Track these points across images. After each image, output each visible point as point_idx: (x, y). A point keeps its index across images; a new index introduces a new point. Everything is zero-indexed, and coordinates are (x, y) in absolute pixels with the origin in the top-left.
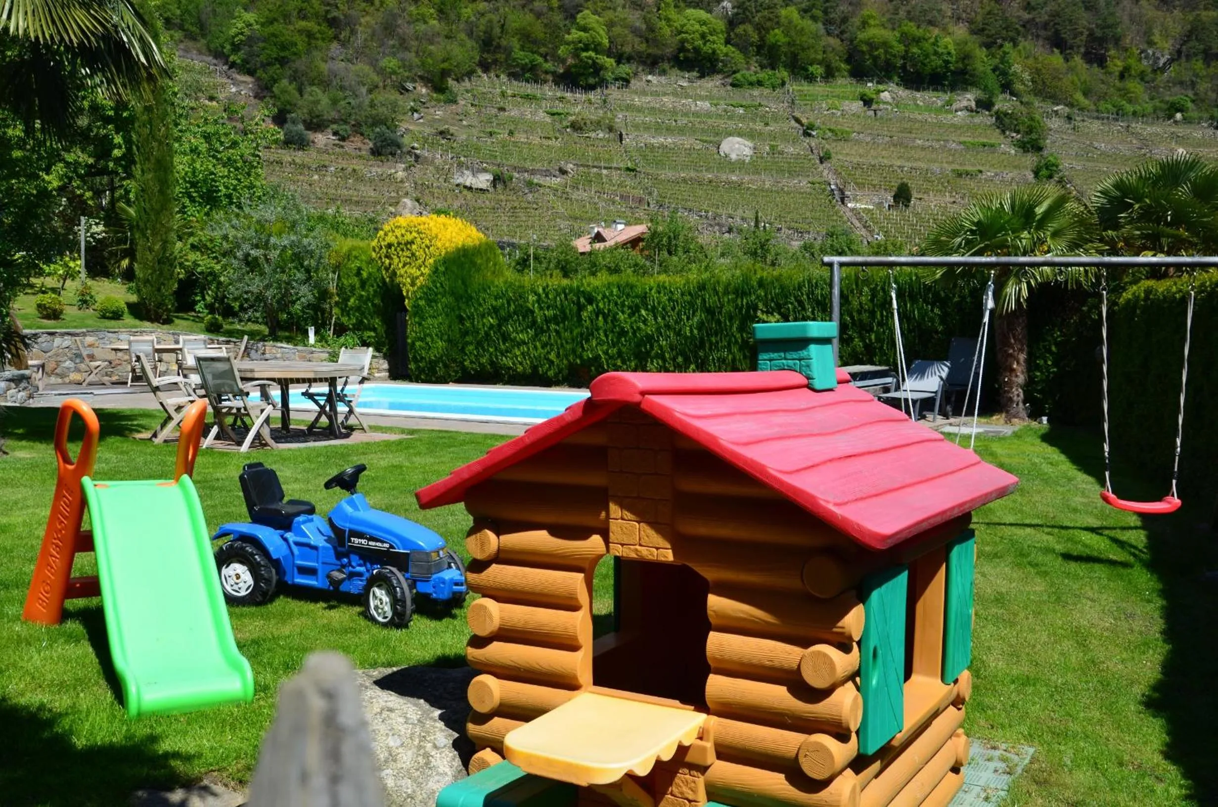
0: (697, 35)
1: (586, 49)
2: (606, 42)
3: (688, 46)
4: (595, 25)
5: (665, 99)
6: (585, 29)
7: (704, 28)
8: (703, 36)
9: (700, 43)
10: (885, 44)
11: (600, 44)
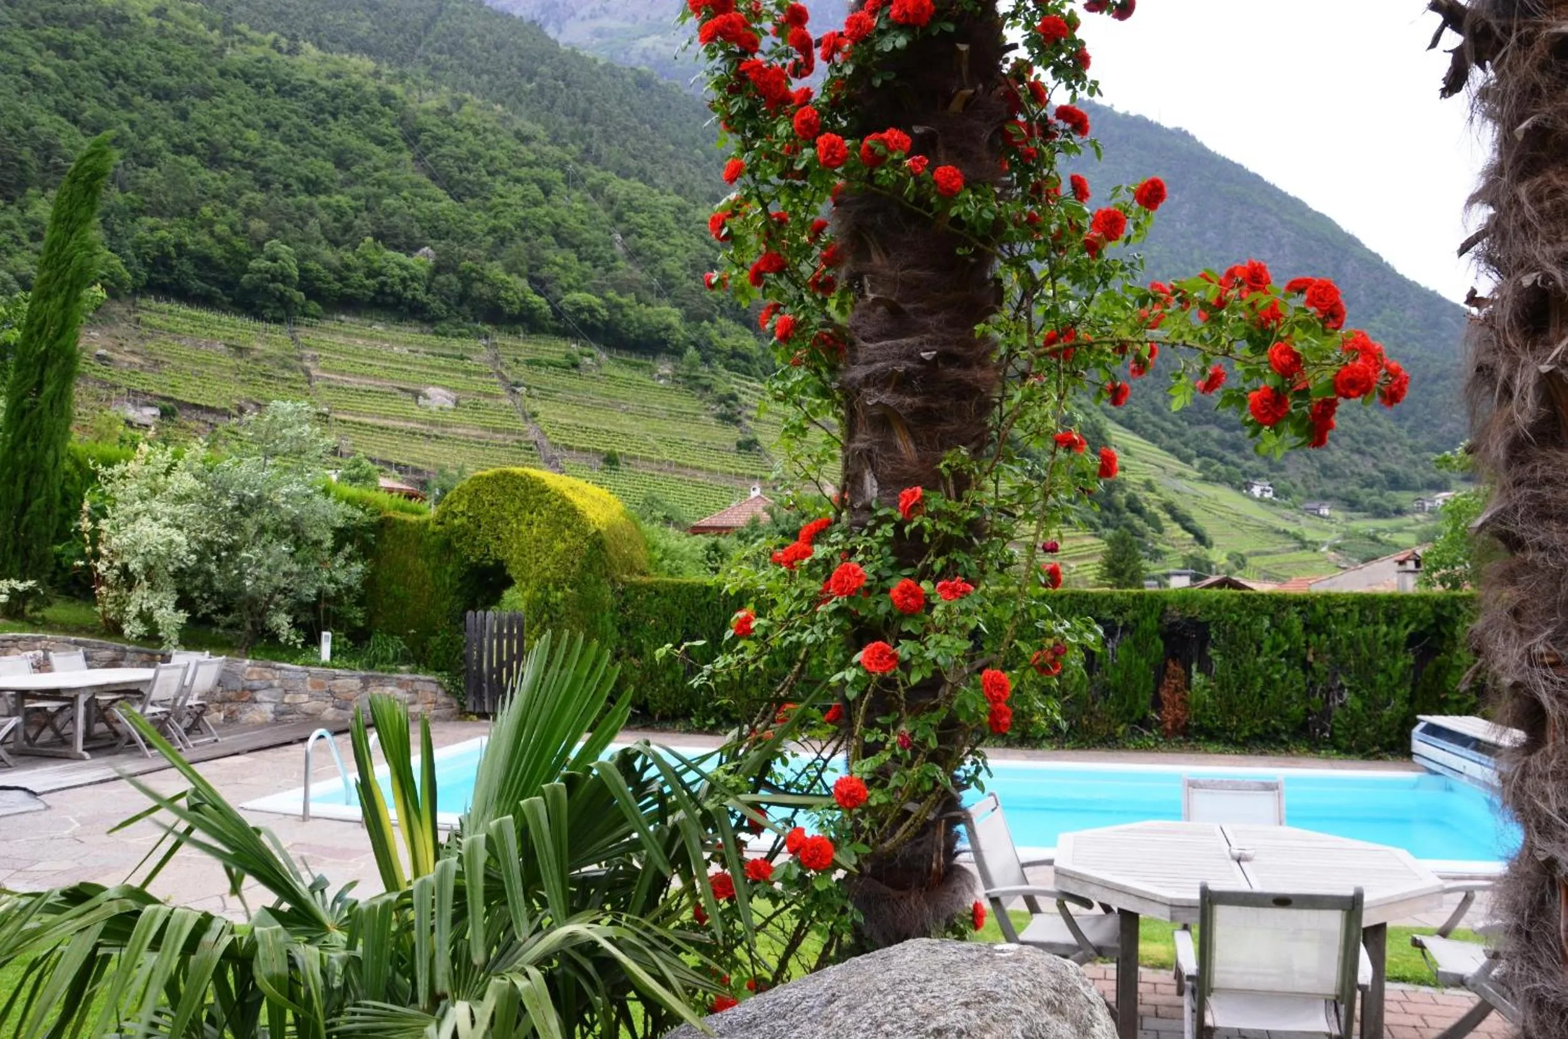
0: (398, 280)
1: (274, 279)
2: (296, 273)
3: (387, 290)
4: (284, 255)
5: (360, 342)
6: (274, 259)
7: (405, 273)
8: (403, 280)
9: (398, 288)
10: (591, 310)
11: (290, 276)
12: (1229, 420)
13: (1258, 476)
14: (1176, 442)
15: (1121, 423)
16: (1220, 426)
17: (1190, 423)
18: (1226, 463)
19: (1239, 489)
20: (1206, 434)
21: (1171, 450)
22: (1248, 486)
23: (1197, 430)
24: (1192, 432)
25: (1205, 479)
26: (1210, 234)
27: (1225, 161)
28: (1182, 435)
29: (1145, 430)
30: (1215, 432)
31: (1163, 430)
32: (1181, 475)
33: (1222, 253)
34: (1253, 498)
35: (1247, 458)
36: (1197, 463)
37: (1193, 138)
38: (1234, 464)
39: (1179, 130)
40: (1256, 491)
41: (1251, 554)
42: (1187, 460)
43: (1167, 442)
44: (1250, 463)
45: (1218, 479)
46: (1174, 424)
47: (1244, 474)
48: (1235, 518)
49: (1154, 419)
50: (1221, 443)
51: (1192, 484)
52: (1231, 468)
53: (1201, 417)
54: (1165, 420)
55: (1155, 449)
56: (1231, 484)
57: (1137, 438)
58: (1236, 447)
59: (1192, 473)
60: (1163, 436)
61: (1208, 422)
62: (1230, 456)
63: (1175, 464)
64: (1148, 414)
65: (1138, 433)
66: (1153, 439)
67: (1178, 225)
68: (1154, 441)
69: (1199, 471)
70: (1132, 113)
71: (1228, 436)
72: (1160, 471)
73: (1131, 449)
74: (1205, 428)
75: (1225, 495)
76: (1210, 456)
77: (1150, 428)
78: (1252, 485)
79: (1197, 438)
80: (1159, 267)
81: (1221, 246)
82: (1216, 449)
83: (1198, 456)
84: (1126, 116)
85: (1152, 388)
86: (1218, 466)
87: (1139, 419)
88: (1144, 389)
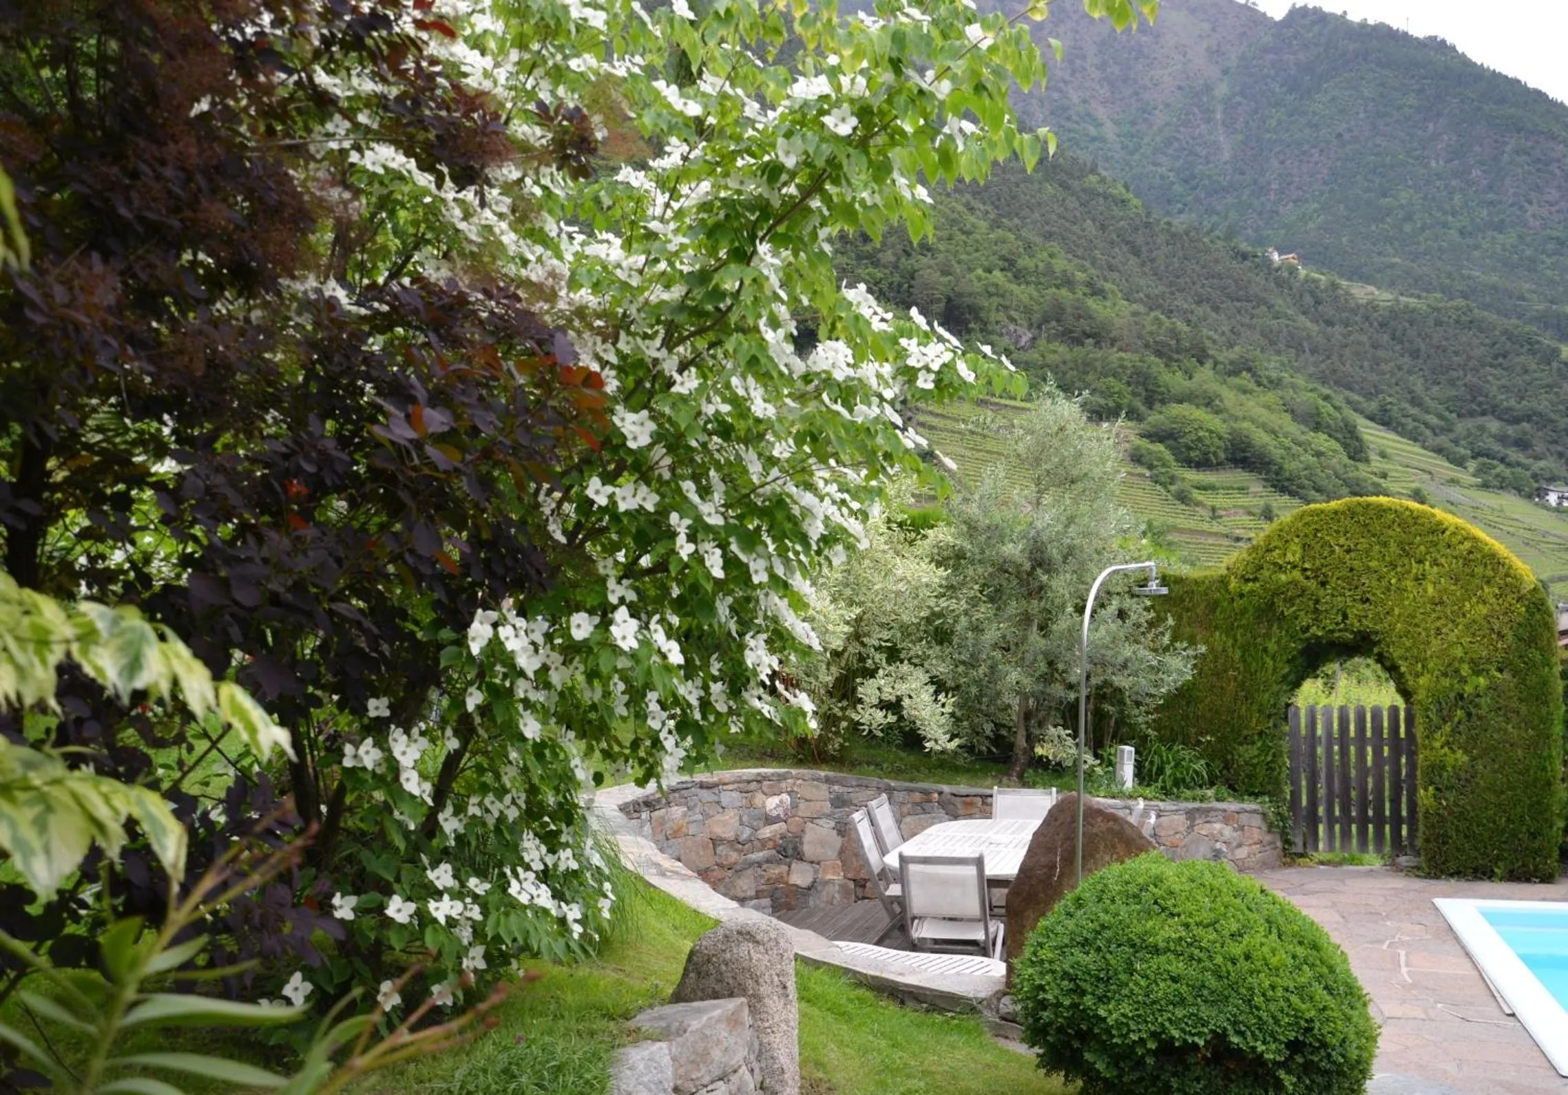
12: (1511, 409)
13: (1552, 479)
14: (1443, 440)
15: (1371, 418)
16: (1500, 419)
17: (1459, 416)
18: (1509, 465)
19: (1529, 497)
20: (1482, 428)
21: (1439, 451)
22: (1541, 493)
23: (1470, 423)
24: (1461, 427)
25: (1485, 486)
26: (1476, 173)
27: (1496, 75)
28: (1450, 431)
29: (1403, 425)
30: (1494, 425)
31: (1426, 425)
32: (1453, 482)
33: (1491, 196)
34: (1548, 508)
35: (1537, 458)
36: (1472, 465)
37: (1453, 48)
38: (1519, 464)
39: (1433, 39)
40: (1552, 498)
41: (1553, 580)
42: (1459, 462)
43: (1432, 440)
44: (1542, 464)
45: (1503, 485)
46: (1441, 417)
47: (1535, 477)
48: (1528, 535)
49: (1414, 411)
50: (1502, 439)
51: (1465, 491)
52: (1519, 470)
53: (1474, 407)
54: (1428, 412)
55: (1417, 449)
56: (1519, 490)
57: (1393, 436)
58: (1522, 444)
59: (1466, 478)
60: (1428, 432)
61: (1484, 413)
62: (1514, 455)
63: (1444, 468)
64: (1407, 405)
65: (1395, 430)
66: (1414, 437)
67: (1433, 164)
68: (1415, 440)
69: (1474, 475)
70: (1371, 22)
71: (1511, 430)
72: (1427, 477)
73: (1389, 451)
74: (1481, 420)
75: (1512, 505)
76: (1488, 456)
77: (1410, 424)
78: (1546, 492)
79: (1469, 435)
80: (1409, 218)
81: (1490, 188)
82: (1496, 447)
83: (1473, 458)
84: (1363, 25)
85: (1410, 372)
86: (1501, 468)
87: (1395, 412)
88: (1399, 374)
